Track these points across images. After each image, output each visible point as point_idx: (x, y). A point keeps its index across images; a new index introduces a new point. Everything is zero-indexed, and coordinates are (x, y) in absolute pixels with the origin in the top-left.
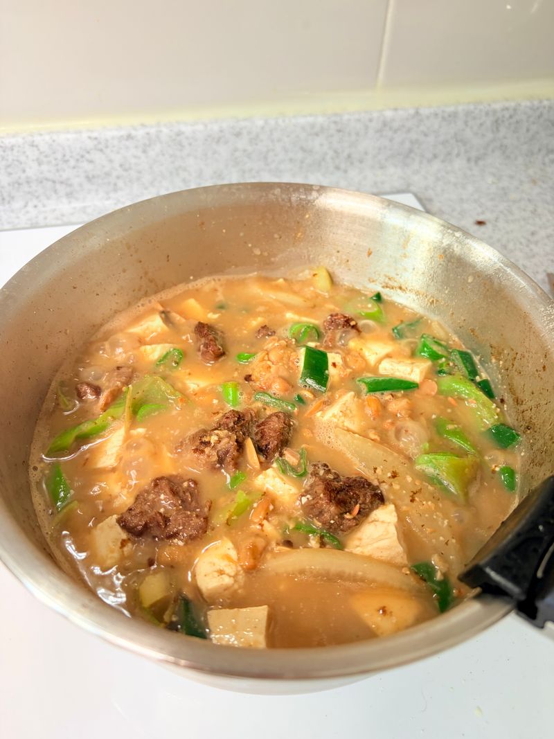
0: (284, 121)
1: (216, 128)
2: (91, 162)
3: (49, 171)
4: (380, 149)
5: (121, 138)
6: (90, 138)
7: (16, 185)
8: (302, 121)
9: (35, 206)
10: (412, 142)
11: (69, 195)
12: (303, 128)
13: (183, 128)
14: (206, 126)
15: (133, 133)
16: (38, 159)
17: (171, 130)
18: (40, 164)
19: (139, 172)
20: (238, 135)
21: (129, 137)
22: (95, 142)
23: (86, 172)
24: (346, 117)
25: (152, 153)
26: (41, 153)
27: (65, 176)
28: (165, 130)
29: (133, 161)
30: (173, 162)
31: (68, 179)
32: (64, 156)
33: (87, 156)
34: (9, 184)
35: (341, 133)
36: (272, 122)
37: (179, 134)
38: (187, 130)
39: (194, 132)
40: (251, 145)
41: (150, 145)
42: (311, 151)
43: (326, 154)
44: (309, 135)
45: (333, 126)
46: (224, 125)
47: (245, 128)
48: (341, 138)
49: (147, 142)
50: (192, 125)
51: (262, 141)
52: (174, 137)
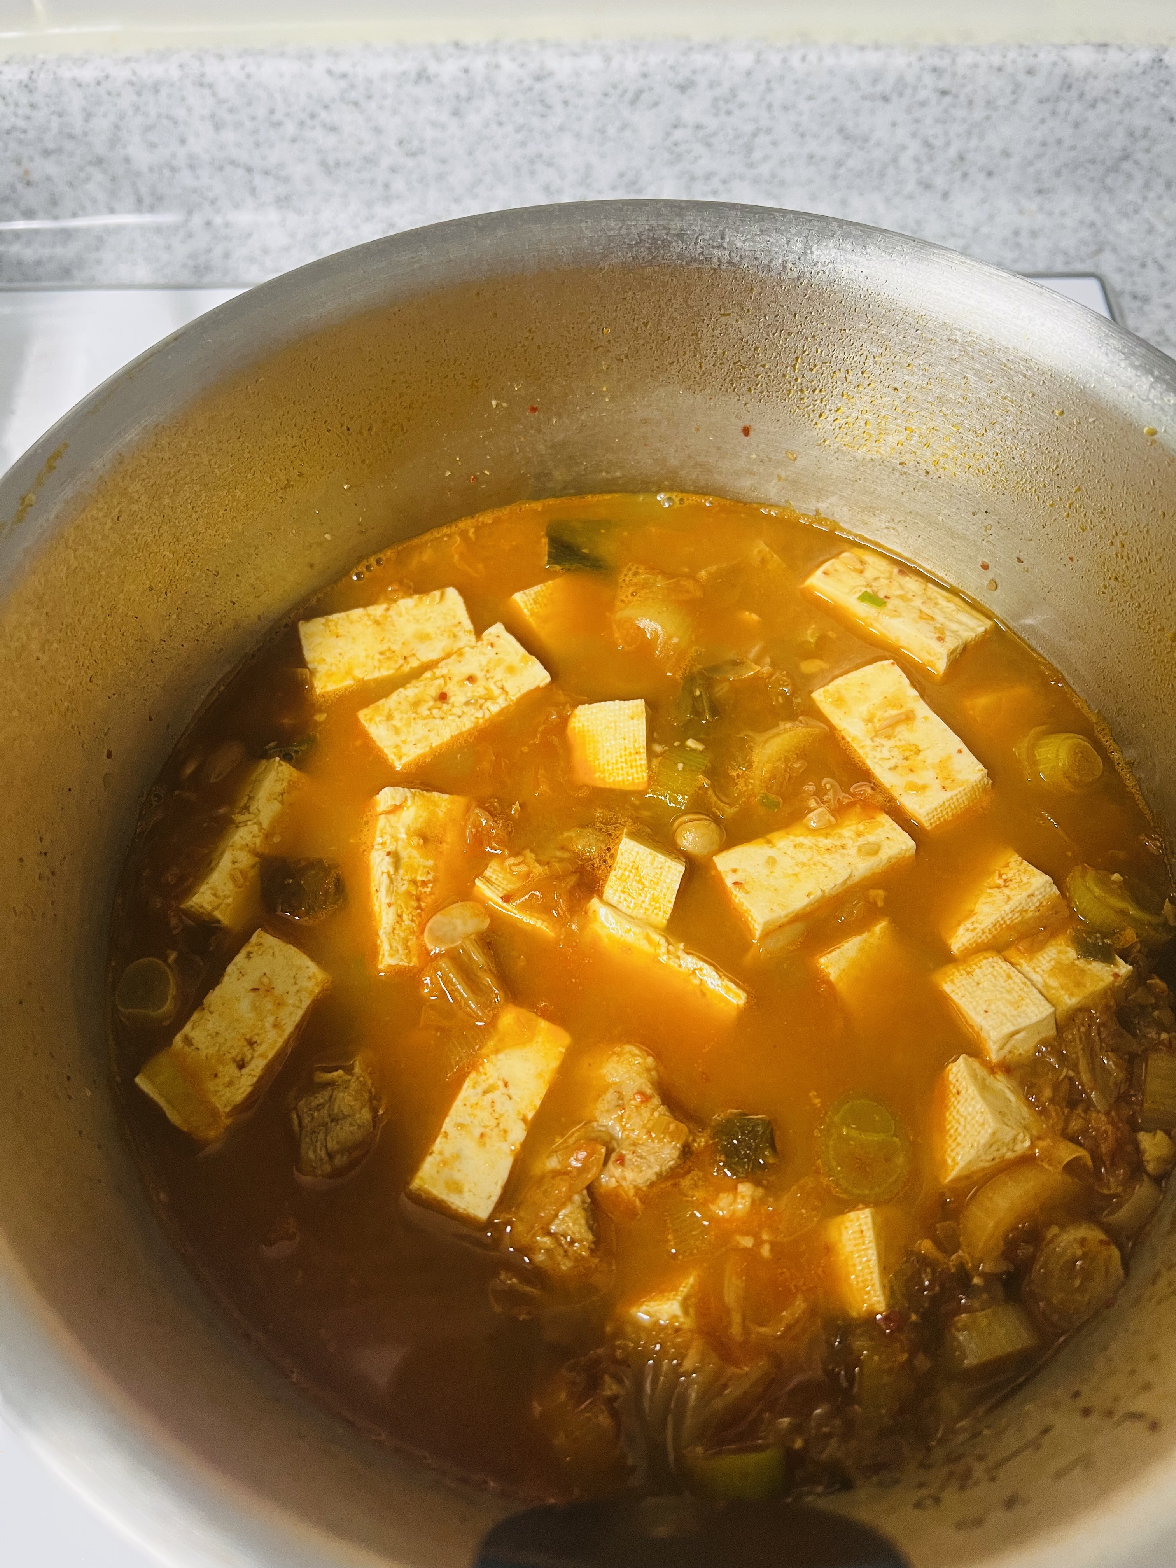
0: (804, 59)
1: (632, 67)
2: (333, 129)
3: (239, 146)
4: (1044, 144)
5: (401, 78)
6: (330, 72)
7: (167, 173)
8: (851, 61)
10: (1131, 134)
11: (283, 202)
12: (852, 81)
13: (552, 62)
14: (608, 59)
15: (433, 67)
16: (213, 116)
17: (522, 65)
18: (218, 127)
19: (444, 161)
20: (685, 87)
21: (422, 76)
23: (319, 151)
24: (967, 58)
25: (474, 119)
26: (221, 102)
27: (273, 157)
28: (508, 65)
29: (430, 133)
30: (523, 144)
31: (281, 165)
32: (272, 112)
33: (323, 115)
34: (151, 169)
35: (947, 100)
36: (775, 60)
37: (541, 75)
38: (561, 66)
39: (577, 75)
40: (716, 115)
41: (469, 99)
42: (866, 140)
43: (904, 148)
44: (864, 98)
45: (929, 79)
46: (654, 60)
47: (704, 70)
48: (946, 111)
49: (464, 92)
50: (575, 55)
51: (742, 106)
52: (528, 82)
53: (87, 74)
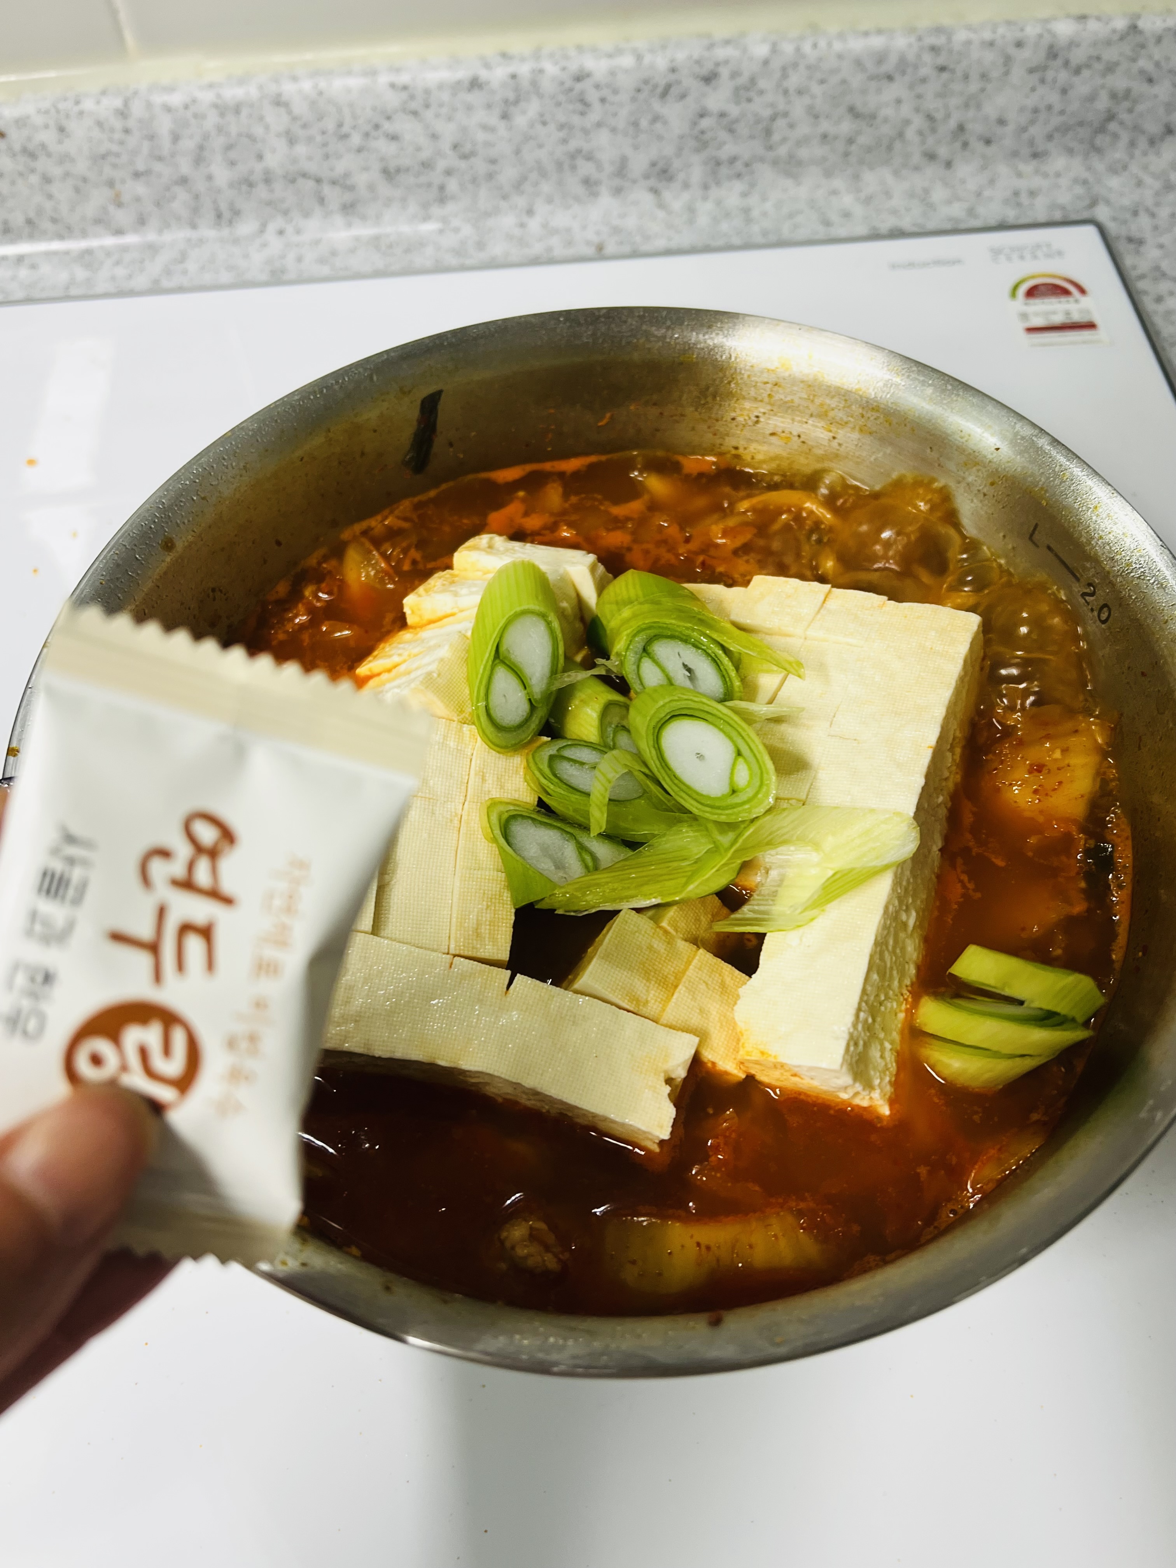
0: (815, 46)
1: (661, 62)
2: (394, 138)
3: (310, 158)
4: (1036, 111)
5: (456, 87)
6: (393, 86)
7: (244, 188)
8: (857, 45)
9: (281, 232)
10: (1113, 96)
11: (349, 209)
12: (858, 63)
13: (590, 63)
14: (639, 58)
15: (484, 74)
16: (288, 132)
17: (564, 69)
18: (292, 141)
19: (493, 162)
20: (709, 79)
21: (475, 84)
22: (404, 95)
23: (382, 159)
24: (961, 36)
25: (521, 121)
26: (295, 119)
27: (340, 167)
28: (551, 69)
29: (481, 136)
31: (347, 175)
32: (340, 125)
33: (386, 125)
34: (231, 185)
35: (945, 76)
36: (788, 48)
37: (580, 77)
38: (598, 67)
39: (612, 73)
40: (738, 103)
41: (517, 102)
42: (873, 117)
43: (907, 122)
44: (872, 78)
45: (927, 58)
46: (681, 56)
47: (726, 62)
48: (945, 85)
49: (511, 96)
50: (610, 56)
51: (761, 92)
52: (569, 83)
53: (176, 99)
